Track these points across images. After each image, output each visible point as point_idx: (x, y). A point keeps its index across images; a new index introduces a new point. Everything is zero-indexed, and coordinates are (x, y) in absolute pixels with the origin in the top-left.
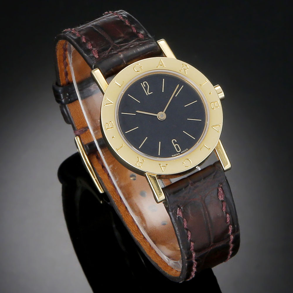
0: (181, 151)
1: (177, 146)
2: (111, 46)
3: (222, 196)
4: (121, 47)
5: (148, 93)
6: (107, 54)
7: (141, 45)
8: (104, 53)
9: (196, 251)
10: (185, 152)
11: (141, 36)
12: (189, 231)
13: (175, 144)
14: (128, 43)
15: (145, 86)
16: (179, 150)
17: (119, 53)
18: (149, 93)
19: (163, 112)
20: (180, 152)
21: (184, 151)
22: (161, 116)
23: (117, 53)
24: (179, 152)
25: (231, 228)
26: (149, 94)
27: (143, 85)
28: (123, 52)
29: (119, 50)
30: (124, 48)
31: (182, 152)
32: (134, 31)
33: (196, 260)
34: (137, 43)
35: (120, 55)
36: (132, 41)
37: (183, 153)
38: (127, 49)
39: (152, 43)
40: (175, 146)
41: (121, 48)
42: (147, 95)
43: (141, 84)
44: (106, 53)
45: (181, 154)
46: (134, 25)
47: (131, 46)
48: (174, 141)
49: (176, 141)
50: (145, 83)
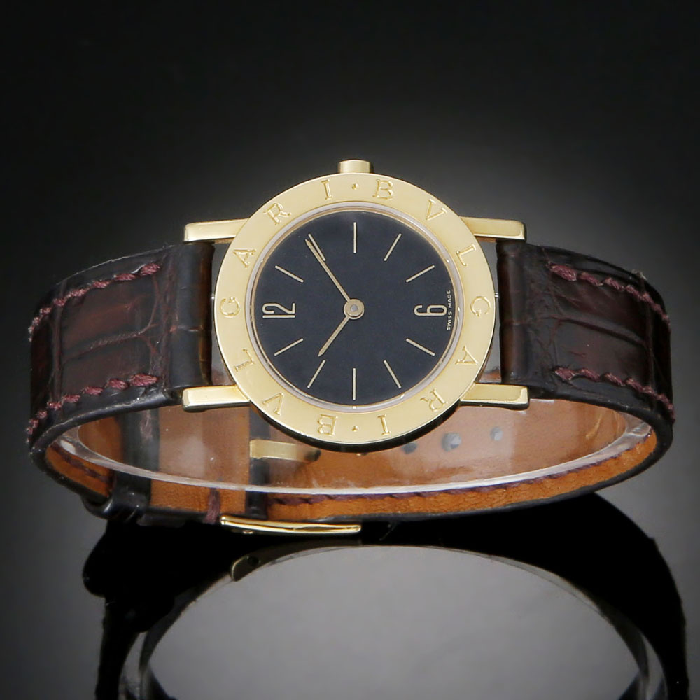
0: (447, 307)
1: (432, 311)
3: (570, 273)
4: (157, 321)
5: (291, 313)
7: (174, 277)
8: (153, 362)
9: (645, 382)
10: (452, 300)
11: (150, 270)
12: (606, 376)
13: (426, 312)
14: (156, 304)
15: (273, 312)
16: (442, 310)
17: (171, 331)
18: (291, 310)
19: (346, 301)
20: (449, 310)
21: (450, 301)
22: (354, 309)
23: (169, 335)
24: (447, 313)
25: (631, 289)
26: (294, 312)
27: (269, 315)
28: (173, 322)
29: (163, 326)
30: (163, 315)
31: (450, 307)
32: (129, 280)
33: (660, 393)
35: (178, 330)
36: (156, 292)
37: (453, 305)
38: (169, 311)
40: (429, 314)
41: (161, 321)
42: (294, 317)
43: (264, 317)
45: (453, 310)
47: (168, 300)
48: (419, 310)
49: (421, 307)
50: (267, 309)
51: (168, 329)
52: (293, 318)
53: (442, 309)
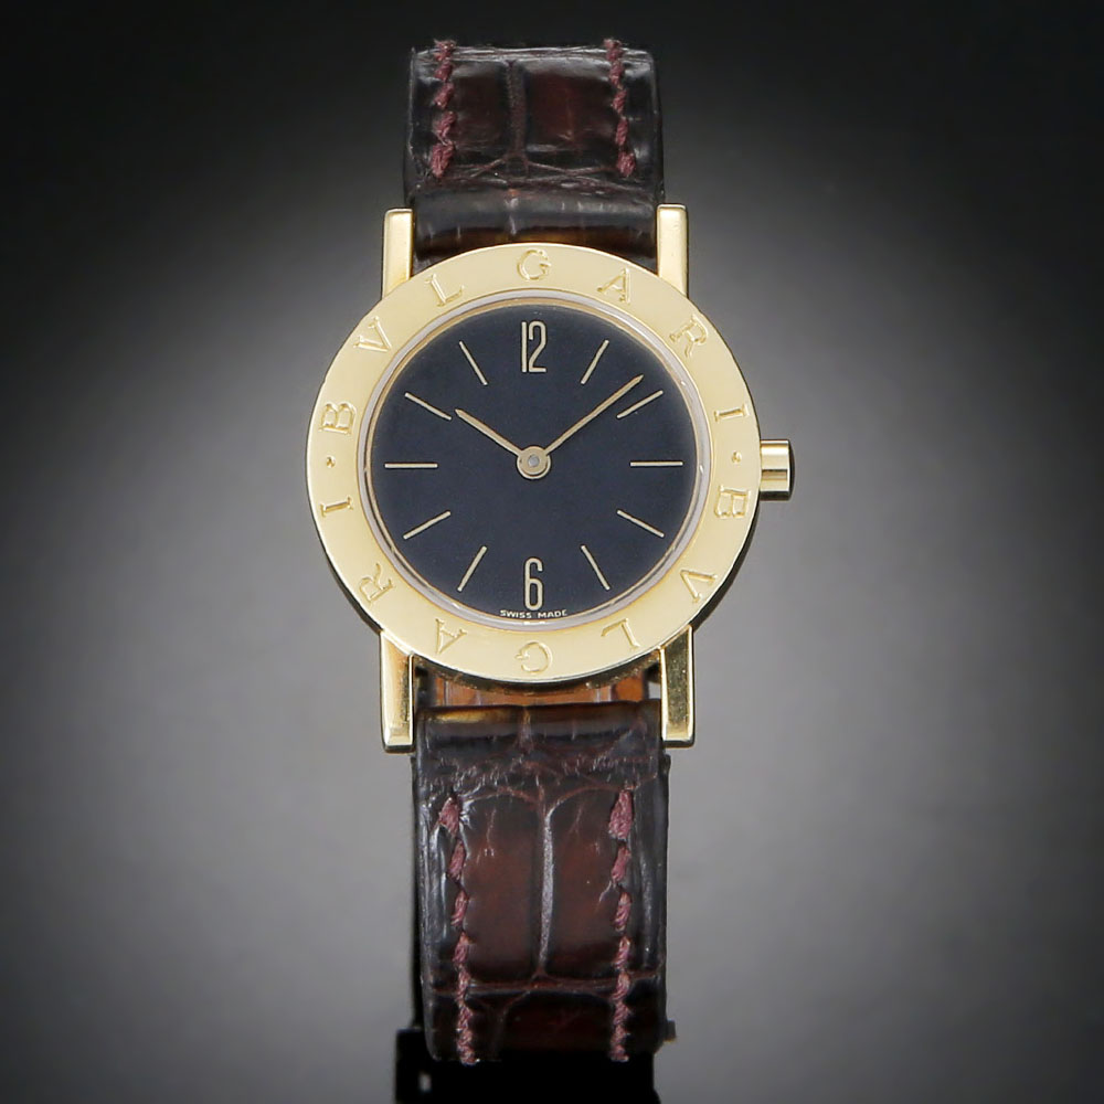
0: (541, 610)
1: (534, 586)
2: (506, 156)
3: (621, 825)
4: (533, 172)
5: (528, 365)
6: (473, 176)
7: (600, 193)
8: (464, 169)
9: (475, 970)
10: (551, 618)
11: (624, 164)
12: (462, 894)
13: (531, 577)
14: (563, 171)
15: (531, 338)
16: (534, 602)
18: (534, 366)
19: (543, 449)
20: (534, 613)
21: (550, 614)
22: (533, 462)
23: (505, 188)
24: (529, 611)
26: (532, 370)
27: (527, 332)
28: (526, 192)
29: (521, 179)
30: (540, 179)
31: (539, 614)
32: (617, 140)
34: (595, 182)
35: (510, 199)
36: (577, 170)
37: (542, 618)
38: (545, 187)
39: (635, 204)
40: (529, 581)
41: (529, 177)
42: (524, 370)
43: (524, 324)
44: (474, 172)
45: (535, 618)
46: (631, 119)
47: (563, 185)
48: (534, 564)
49: (540, 569)
50: (537, 329)
51: (515, 186)
52: (521, 369)
53: (537, 602)
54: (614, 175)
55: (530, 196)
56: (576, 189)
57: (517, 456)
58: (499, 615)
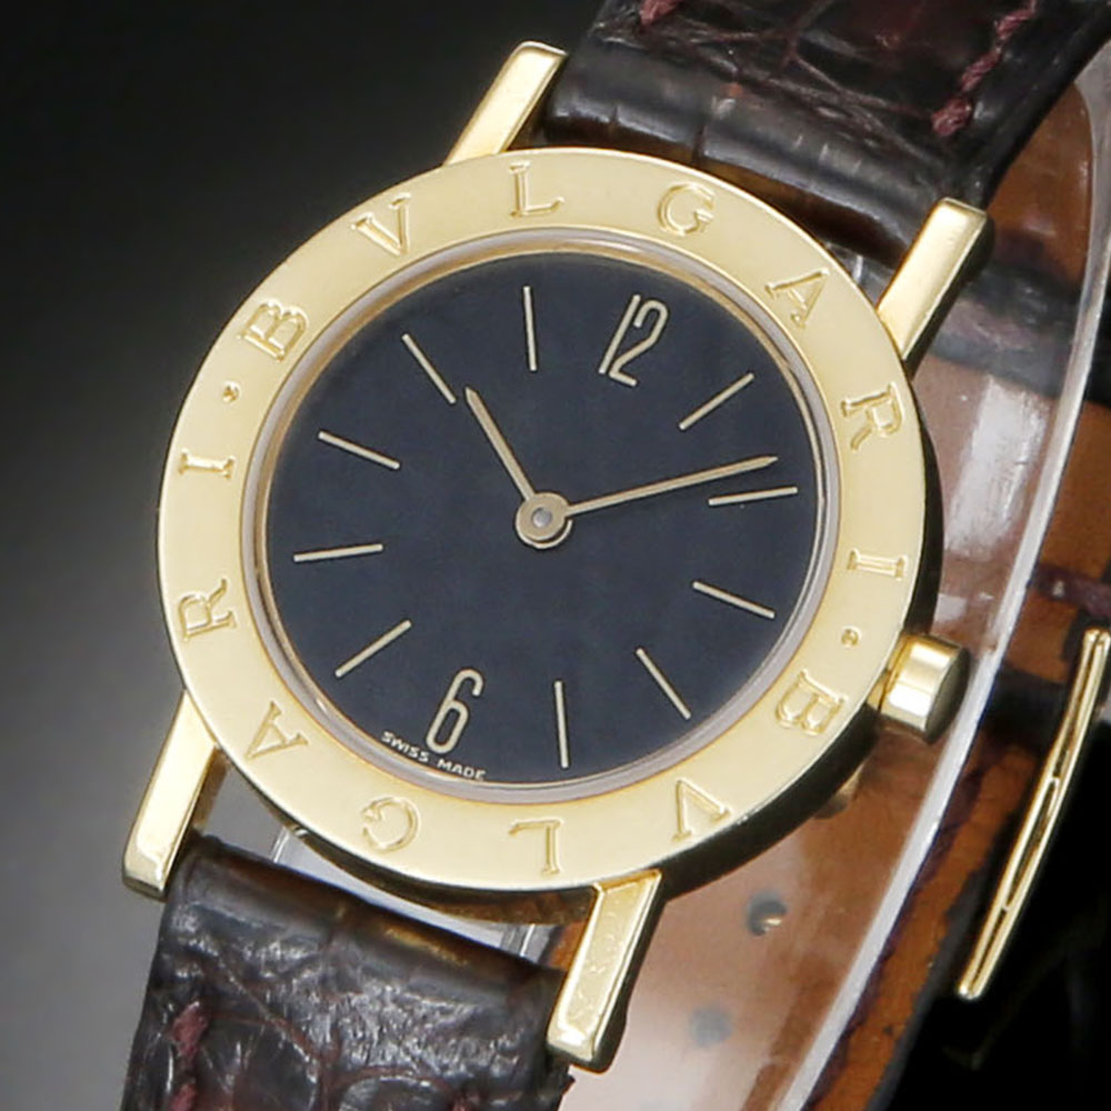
0: (444, 756)
1: (453, 714)
2: (768, 33)
4: (794, 72)
5: (613, 367)
6: (694, 41)
7: (871, 143)
8: (690, 26)
10: (456, 774)
11: (946, 119)
13: (456, 698)
14: (839, 88)
15: (638, 323)
16: (440, 740)
17: (736, 85)
18: (622, 371)
19: (568, 504)
20: (434, 757)
21: (458, 768)
23: (725, 76)
24: (427, 749)
26: (614, 374)
27: (635, 312)
28: (753, 97)
29: (761, 75)
30: (791, 86)
31: (441, 762)
32: (964, 76)
34: (871, 122)
35: (724, 96)
36: (869, 99)
37: (443, 770)
38: (792, 102)
39: (914, 183)
40: (449, 703)
41: (779, 77)
42: (602, 370)
43: (637, 298)
44: (697, 36)
45: (432, 764)
46: (1008, 56)
47: (825, 112)
48: (471, 682)
49: (476, 692)
50: (654, 313)
51: (743, 80)
52: (599, 366)
53: (446, 740)
54: (917, 128)
55: (756, 105)
56: (836, 124)
57: (523, 499)
58: (378, 738)
